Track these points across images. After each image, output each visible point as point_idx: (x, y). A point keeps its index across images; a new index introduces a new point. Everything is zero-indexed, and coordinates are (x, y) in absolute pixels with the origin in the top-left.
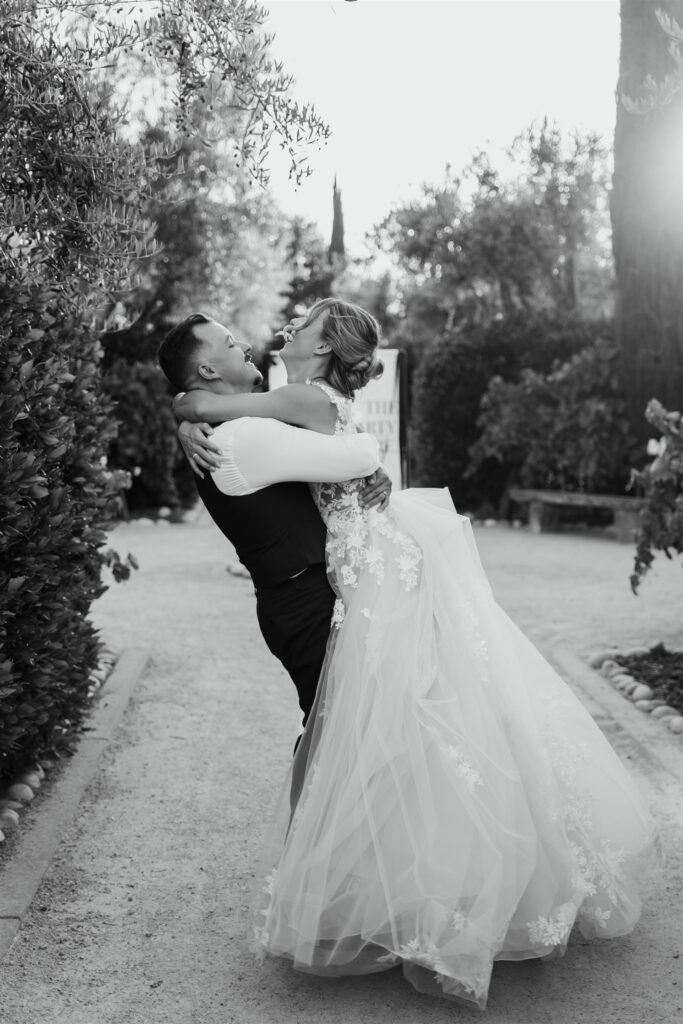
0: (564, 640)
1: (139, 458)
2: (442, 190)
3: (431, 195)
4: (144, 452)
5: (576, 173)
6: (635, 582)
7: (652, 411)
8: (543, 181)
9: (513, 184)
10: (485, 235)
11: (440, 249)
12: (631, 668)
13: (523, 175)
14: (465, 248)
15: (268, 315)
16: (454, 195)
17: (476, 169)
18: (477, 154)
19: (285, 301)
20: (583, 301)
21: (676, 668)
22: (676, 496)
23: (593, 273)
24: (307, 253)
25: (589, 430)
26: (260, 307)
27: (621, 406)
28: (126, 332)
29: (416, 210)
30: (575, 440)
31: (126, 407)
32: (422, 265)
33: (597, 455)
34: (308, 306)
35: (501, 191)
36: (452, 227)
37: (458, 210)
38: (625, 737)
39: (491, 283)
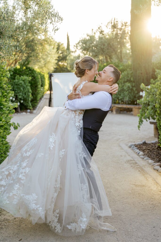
0: (122, 141)
1: (22, 98)
2: (91, 35)
3: (89, 36)
4: (24, 97)
5: (122, 31)
6: (139, 127)
7: (142, 86)
8: (114, 33)
9: (108, 33)
10: (101, 45)
11: (91, 49)
12: (138, 147)
13: (110, 31)
14: (97, 48)
15: (52, 64)
16: (94, 36)
17: (99, 30)
18: (99, 27)
19: (56, 61)
20: (124, 60)
21: (149, 147)
22: (148, 106)
23: (126, 54)
24: (61, 50)
25: (126, 90)
26: (51, 63)
27: (134, 84)
28: (19, 69)
29: (85, 40)
30: (123, 92)
31: (19, 87)
32: (87, 53)
33: (128, 96)
34: (62, 62)
35: (105, 35)
36: (94, 44)
37: (95, 40)
38: (138, 166)
39: (103, 56)
